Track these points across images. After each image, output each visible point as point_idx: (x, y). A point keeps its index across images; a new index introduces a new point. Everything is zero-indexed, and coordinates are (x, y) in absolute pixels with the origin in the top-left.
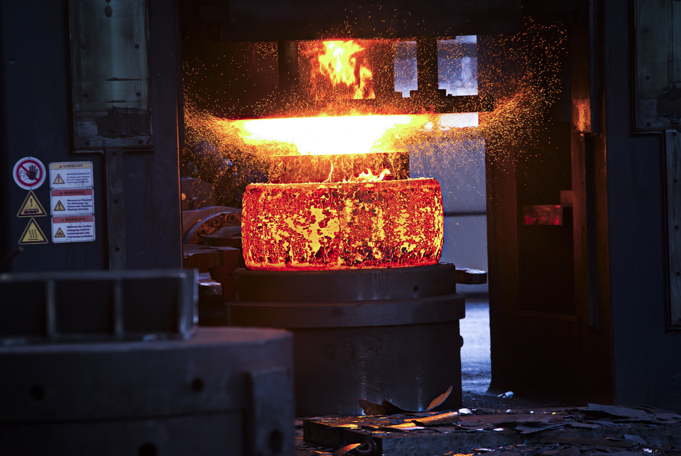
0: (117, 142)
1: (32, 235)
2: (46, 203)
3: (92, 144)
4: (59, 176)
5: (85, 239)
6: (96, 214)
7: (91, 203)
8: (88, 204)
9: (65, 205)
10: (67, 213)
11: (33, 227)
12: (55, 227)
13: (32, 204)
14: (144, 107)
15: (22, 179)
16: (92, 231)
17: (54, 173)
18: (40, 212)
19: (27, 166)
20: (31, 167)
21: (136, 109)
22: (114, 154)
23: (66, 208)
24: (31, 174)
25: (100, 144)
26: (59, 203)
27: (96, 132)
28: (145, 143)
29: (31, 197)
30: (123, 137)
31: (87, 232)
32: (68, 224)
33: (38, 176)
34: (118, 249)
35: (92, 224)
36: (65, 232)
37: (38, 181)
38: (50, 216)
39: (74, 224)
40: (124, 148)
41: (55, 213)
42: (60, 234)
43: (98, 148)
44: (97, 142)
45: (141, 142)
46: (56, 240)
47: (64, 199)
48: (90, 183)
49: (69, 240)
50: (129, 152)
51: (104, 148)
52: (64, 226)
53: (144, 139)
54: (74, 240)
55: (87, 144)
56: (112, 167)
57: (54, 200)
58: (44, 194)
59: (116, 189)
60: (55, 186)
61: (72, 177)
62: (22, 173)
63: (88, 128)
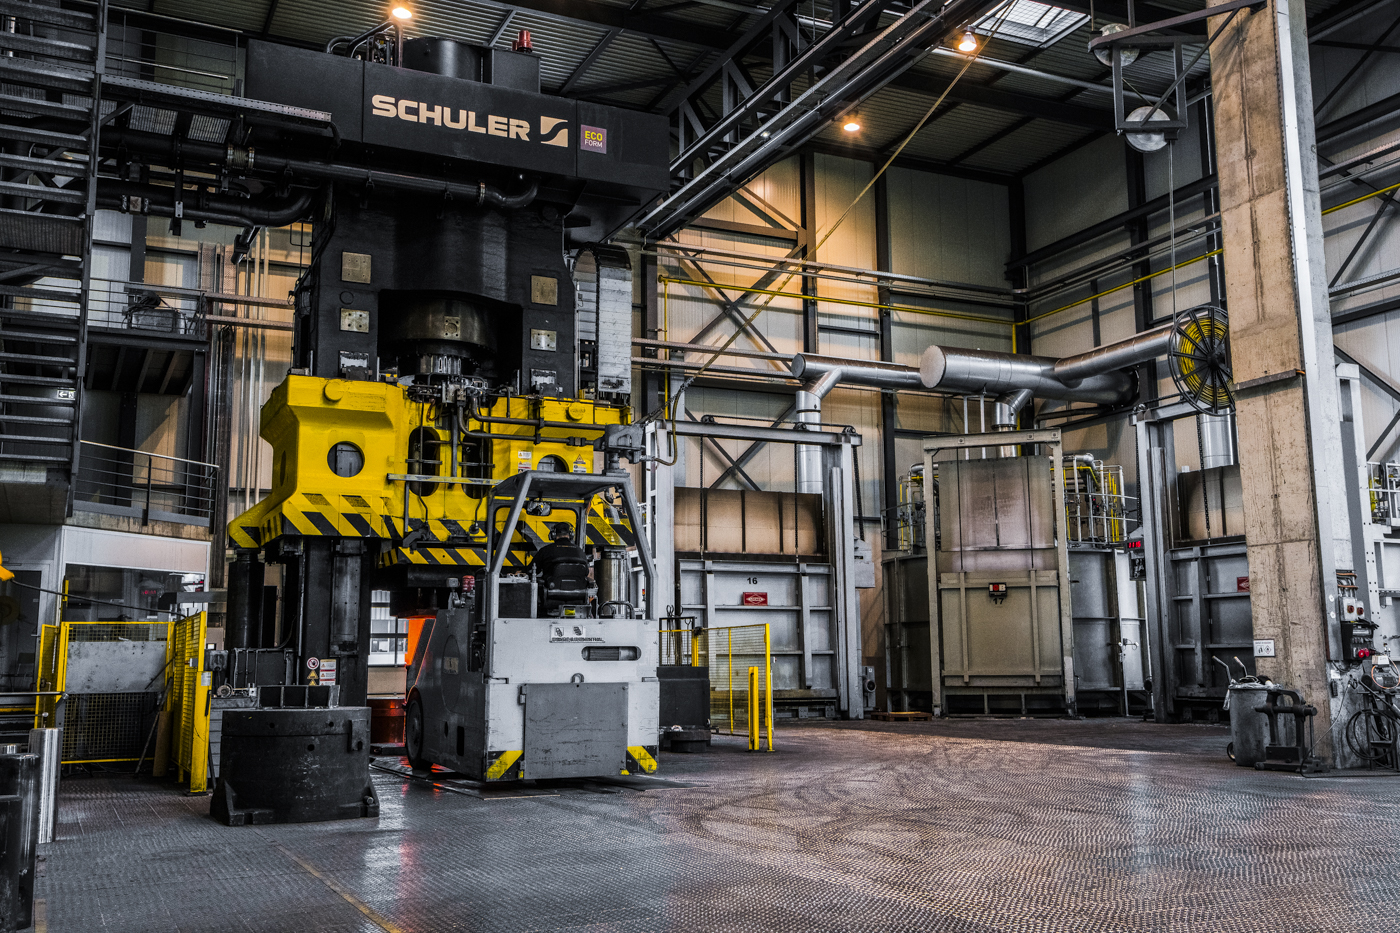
0: (346, 653)
1: (313, 683)
2: (318, 674)
4: (323, 664)
6: (336, 678)
7: (335, 674)
8: (333, 675)
9: (325, 675)
10: (326, 677)
12: (321, 682)
13: (313, 674)
14: (356, 641)
15: (310, 665)
16: (334, 683)
18: (316, 676)
19: (312, 660)
20: (314, 661)
21: (353, 642)
22: (344, 656)
24: (314, 664)
26: (323, 674)
27: (338, 649)
28: (355, 654)
29: (313, 671)
30: (347, 651)
33: (316, 664)
35: (334, 681)
36: (325, 683)
37: (316, 666)
38: (319, 678)
39: (328, 680)
40: (348, 655)
41: (321, 677)
42: (323, 684)
43: (338, 655)
44: (338, 653)
46: (321, 686)
47: (325, 673)
48: (335, 667)
49: (326, 686)
50: (349, 657)
51: (340, 655)
52: (324, 681)
53: (355, 652)
55: (335, 652)
56: (343, 662)
57: (321, 673)
58: (317, 671)
59: (344, 669)
60: (322, 668)
61: (329, 665)
62: (311, 663)
63: (335, 648)
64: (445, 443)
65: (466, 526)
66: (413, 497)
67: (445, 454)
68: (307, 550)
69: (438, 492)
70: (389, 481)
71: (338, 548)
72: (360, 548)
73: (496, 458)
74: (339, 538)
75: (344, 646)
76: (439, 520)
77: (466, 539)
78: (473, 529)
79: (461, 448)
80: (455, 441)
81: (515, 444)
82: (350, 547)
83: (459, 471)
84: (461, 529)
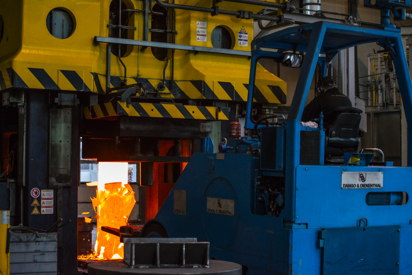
0: (61, 184)
1: (35, 211)
2: (39, 202)
3: (54, 185)
4: (44, 194)
5: (50, 213)
6: (54, 206)
7: (53, 202)
8: (51, 203)
9: (45, 203)
10: (46, 205)
11: (36, 209)
12: (42, 209)
13: (36, 202)
14: (69, 174)
15: (33, 194)
16: (52, 211)
17: (42, 193)
18: (38, 204)
19: (35, 190)
20: (36, 191)
21: (67, 175)
22: (60, 188)
23: (45, 204)
24: (36, 193)
25: (56, 185)
26: (44, 202)
27: (55, 181)
28: (69, 185)
29: (36, 200)
30: (63, 183)
31: (51, 211)
32: (46, 208)
33: (38, 194)
34: (60, 216)
35: (53, 209)
36: (45, 211)
37: (38, 195)
38: (41, 206)
39: (47, 209)
40: (63, 186)
41: (42, 205)
42: (43, 211)
43: (55, 186)
44: (55, 184)
45: (68, 184)
46: (42, 213)
47: (45, 201)
48: (52, 196)
49: (46, 213)
50: (64, 187)
51: (57, 186)
52: (44, 209)
53: (69, 183)
54: (47, 213)
55: (53, 184)
56: (60, 192)
57: (42, 201)
58: (39, 199)
59: (60, 199)
60: (42, 197)
61: (47, 194)
62: (33, 193)
63: (53, 180)
64: (139, 12)
65: (154, 84)
66: (113, 58)
67: (138, 22)
68: (28, 101)
69: (133, 54)
70: (96, 42)
71: (57, 100)
72: (74, 101)
73: (178, 27)
74: (57, 92)
75: (60, 179)
76: (134, 78)
77: (156, 95)
78: (161, 87)
79: (150, 17)
80: (147, 10)
81: (195, 14)
82: (67, 100)
83: (149, 36)
84: (151, 86)
